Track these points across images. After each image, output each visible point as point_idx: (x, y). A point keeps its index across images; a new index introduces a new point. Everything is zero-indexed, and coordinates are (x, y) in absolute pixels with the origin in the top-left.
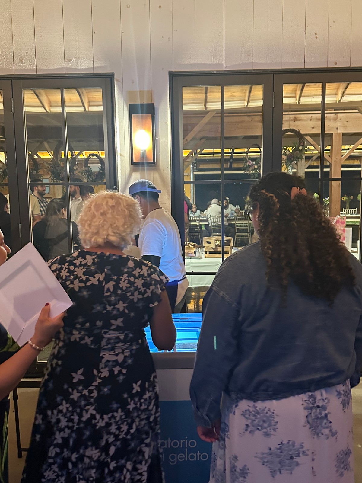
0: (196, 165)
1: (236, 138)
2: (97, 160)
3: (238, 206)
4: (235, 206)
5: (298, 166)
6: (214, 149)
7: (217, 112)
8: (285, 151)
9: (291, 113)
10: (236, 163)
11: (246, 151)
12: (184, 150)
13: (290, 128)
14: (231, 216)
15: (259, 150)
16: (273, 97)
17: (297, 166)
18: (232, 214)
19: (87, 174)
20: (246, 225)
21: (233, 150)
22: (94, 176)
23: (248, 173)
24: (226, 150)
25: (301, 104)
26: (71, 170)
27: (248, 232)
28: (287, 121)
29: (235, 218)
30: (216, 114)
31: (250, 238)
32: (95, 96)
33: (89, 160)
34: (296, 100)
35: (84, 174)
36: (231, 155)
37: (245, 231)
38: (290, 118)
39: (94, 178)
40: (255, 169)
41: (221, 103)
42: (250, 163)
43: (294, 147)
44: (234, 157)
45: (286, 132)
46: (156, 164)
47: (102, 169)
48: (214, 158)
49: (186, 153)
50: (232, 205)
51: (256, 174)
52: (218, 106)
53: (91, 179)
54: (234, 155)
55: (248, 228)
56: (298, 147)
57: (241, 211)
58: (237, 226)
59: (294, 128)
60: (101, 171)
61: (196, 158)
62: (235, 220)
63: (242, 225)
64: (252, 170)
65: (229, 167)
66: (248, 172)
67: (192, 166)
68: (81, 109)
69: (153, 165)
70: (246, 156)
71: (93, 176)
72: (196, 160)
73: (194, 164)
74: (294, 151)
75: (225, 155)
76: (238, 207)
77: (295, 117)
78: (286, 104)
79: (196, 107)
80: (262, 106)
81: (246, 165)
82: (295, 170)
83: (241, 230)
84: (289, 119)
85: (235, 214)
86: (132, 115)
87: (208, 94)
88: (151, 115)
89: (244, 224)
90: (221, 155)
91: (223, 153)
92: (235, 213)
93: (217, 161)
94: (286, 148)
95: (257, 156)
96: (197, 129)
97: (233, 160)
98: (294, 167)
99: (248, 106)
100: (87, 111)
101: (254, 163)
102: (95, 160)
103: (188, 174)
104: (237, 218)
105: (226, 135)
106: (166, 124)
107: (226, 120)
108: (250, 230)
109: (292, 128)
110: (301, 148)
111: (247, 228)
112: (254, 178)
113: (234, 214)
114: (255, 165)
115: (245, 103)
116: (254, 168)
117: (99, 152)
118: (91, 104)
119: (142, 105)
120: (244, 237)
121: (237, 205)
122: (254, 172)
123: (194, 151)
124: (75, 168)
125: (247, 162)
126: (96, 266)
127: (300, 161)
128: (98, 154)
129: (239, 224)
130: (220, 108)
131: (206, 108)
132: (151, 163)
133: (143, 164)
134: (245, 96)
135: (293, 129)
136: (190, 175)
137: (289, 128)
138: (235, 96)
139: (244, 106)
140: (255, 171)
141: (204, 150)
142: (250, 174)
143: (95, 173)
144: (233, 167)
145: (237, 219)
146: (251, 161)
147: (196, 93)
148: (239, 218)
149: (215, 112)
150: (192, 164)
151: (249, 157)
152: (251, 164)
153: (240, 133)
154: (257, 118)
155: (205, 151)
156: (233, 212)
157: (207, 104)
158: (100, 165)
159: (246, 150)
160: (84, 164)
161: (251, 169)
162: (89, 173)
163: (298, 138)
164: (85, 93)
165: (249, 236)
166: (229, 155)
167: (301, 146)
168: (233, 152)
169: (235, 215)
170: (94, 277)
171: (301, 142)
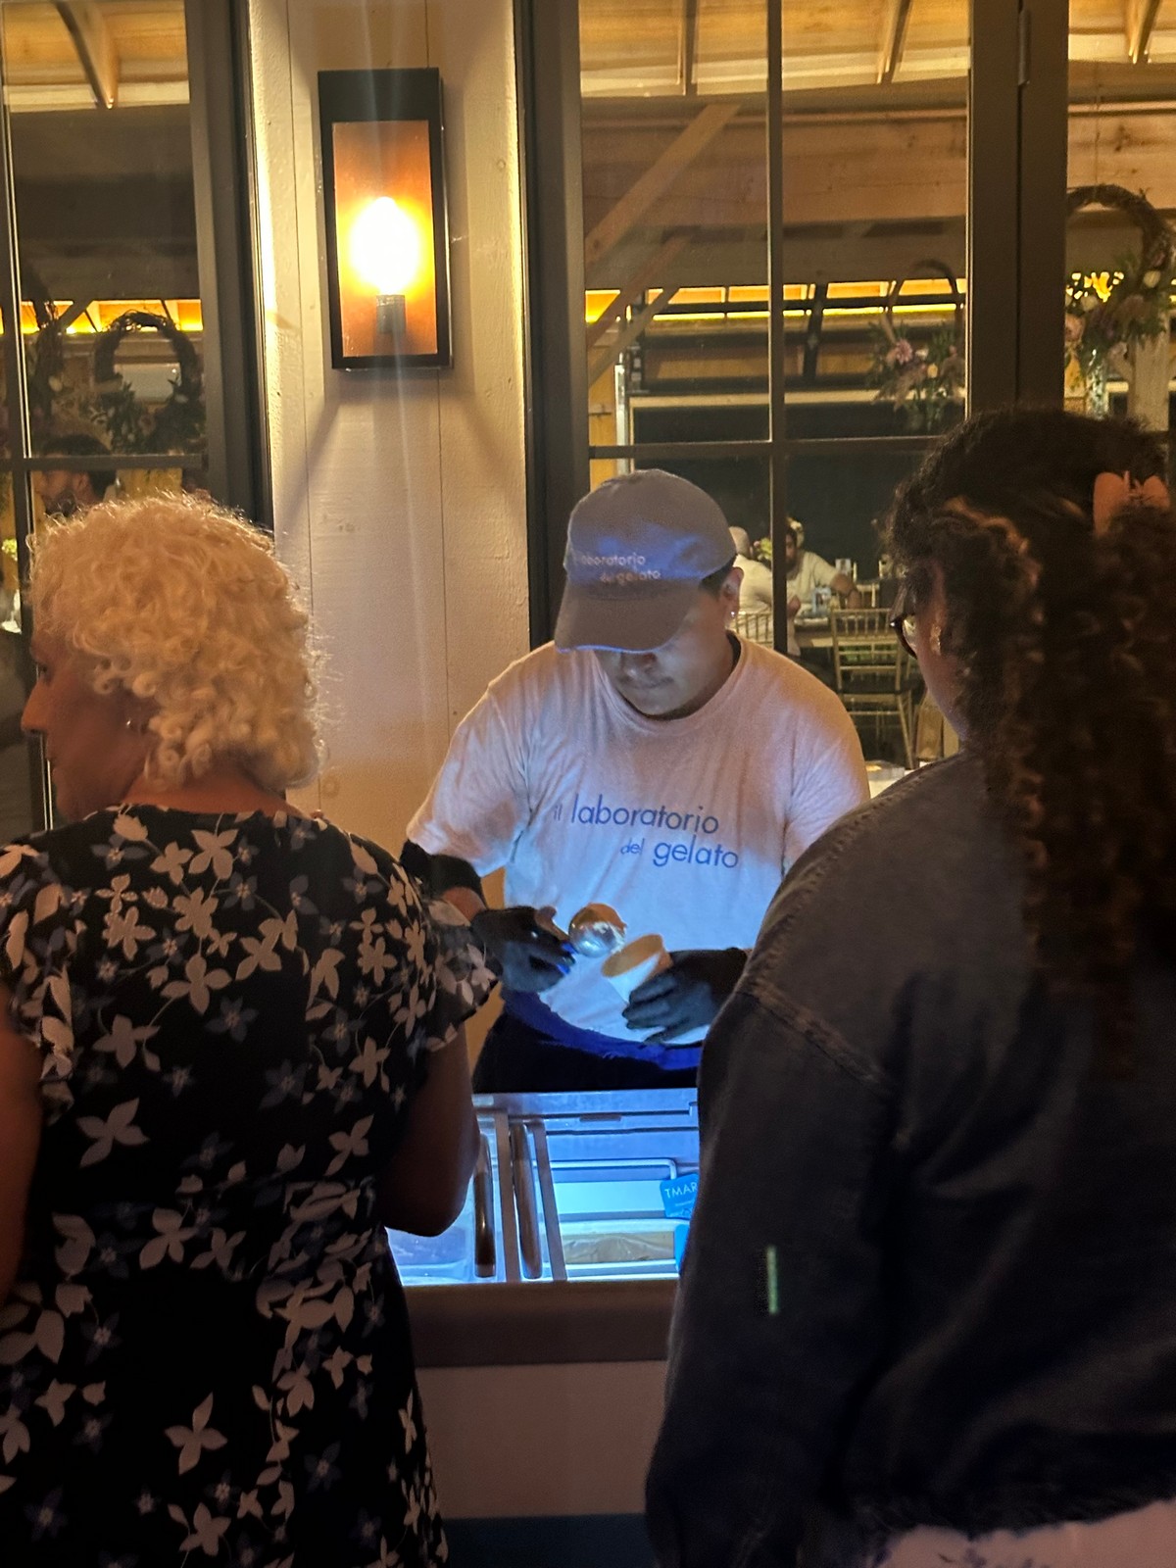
0: (642, 363)
1: (835, 231)
2: (160, 344)
3: (848, 562)
4: (833, 564)
5: (1138, 364)
6: (727, 287)
7: (743, 105)
8: (1075, 292)
9: (1105, 108)
10: (833, 353)
11: (883, 294)
12: (587, 292)
13: (1099, 182)
14: (814, 610)
15: (949, 290)
16: (1018, 34)
17: (1133, 364)
18: (819, 601)
19: (111, 412)
20: (885, 652)
21: (821, 291)
22: (148, 422)
23: (892, 404)
24: (791, 292)
25: (1152, 64)
26: (40, 394)
27: (898, 687)
28: (1085, 145)
29: (834, 622)
30: (739, 114)
31: (906, 717)
32: (145, 34)
33: (116, 345)
34: (1128, 42)
35: (95, 413)
36: (809, 312)
37: (884, 684)
38: (1098, 135)
39: (146, 432)
40: (927, 383)
41: (765, 62)
42: (903, 352)
43: (1121, 276)
44: (825, 325)
45: (1081, 204)
46: (453, 367)
47: (189, 386)
48: (730, 328)
49: (595, 307)
50: (815, 558)
51: (936, 404)
52: (751, 76)
53: (131, 437)
54: (827, 312)
55: (898, 668)
56: (1141, 277)
57: (860, 587)
58: (844, 661)
59: (1120, 183)
60: (182, 399)
61: (643, 333)
62: (834, 627)
63: (867, 652)
64: (912, 388)
65: (800, 371)
66: (893, 398)
67: (620, 370)
68: (79, 98)
69: (439, 368)
70: (885, 322)
71: (141, 423)
72: (642, 339)
73: (632, 357)
74: (1120, 292)
75: (786, 313)
76: (848, 566)
77: (1122, 129)
78: (1079, 64)
79: (640, 84)
80: (966, 74)
81: (884, 363)
82: (1121, 387)
83: (862, 678)
84: (1094, 136)
85: (835, 602)
86: (335, 126)
87: (701, 21)
88: (425, 125)
89: (878, 648)
90: (767, 314)
91: (779, 304)
92: (833, 594)
93: (743, 343)
94: (1081, 281)
95: (938, 320)
96: (644, 191)
97: (816, 339)
98: (1114, 371)
99: (896, 79)
100: (110, 106)
101: (923, 353)
102: (151, 345)
103: (603, 407)
104: (844, 619)
105: (790, 217)
106: (501, 170)
107: (792, 142)
108: (907, 676)
109: (1109, 183)
110: (1151, 279)
111: (891, 670)
112: (922, 431)
113: (828, 601)
114: (928, 362)
115: (882, 63)
116: (922, 378)
117: (166, 302)
118: (128, 70)
119: (383, 77)
120: (879, 713)
121: (843, 556)
122: (923, 395)
123: (633, 297)
124: (55, 384)
125: (889, 347)
126: (253, 880)
127: (1148, 344)
128: (165, 315)
129: (850, 648)
130: (764, 88)
131: (691, 88)
132: (426, 360)
133: (386, 363)
134: (879, 27)
135: (1112, 186)
136: (612, 415)
137: (1091, 183)
138: (828, 28)
139: (876, 75)
140: (929, 393)
141: (681, 290)
142: (907, 406)
143: (152, 410)
144: (820, 370)
145: (841, 627)
146: (907, 345)
147: (641, 14)
148: (851, 623)
149: (735, 108)
150: (621, 361)
151: (896, 322)
152: (907, 359)
153: (857, 208)
154: (940, 135)
155: (684, 296)
156: (821, 591)
157: (699, 68)
158: (174, 369)
159: (883, 289)
160: (92, 364)
161: (911, 383)
162: (123, 406)
163: (1138, 232)
164: (96, 15)
165: (901, 706)
166: (800, 313)
167: (1155, 268)
168: (821, 300)
169: (832, 608)
170: (260, 938)
171: (1152, 250)
